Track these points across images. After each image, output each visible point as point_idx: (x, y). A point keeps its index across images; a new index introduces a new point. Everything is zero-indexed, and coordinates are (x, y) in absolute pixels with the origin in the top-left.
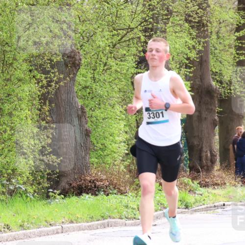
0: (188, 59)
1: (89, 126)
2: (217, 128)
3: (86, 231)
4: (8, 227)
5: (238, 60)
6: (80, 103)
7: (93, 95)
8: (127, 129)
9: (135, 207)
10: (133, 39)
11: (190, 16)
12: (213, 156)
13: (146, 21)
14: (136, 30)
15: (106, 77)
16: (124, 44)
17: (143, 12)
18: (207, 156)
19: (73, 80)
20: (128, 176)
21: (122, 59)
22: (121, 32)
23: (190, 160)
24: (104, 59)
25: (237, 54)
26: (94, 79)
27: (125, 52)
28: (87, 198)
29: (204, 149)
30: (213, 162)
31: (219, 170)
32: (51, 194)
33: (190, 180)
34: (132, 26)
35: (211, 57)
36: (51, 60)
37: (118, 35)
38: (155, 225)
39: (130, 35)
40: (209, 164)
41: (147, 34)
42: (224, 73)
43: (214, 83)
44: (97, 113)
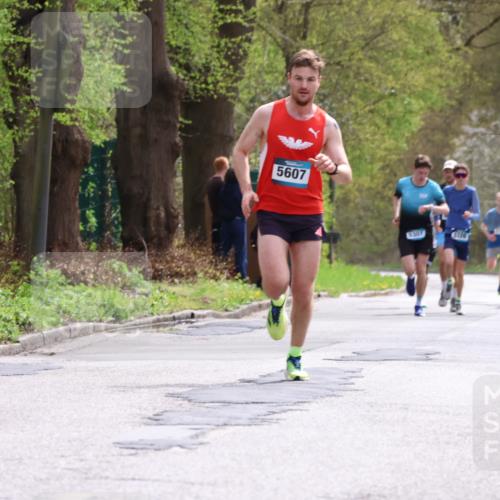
2: (179, 160)
5: (221, 23)
9: (11, 317)
12: (171, 217)
18: (158, 216)
23: (123, 224)
25: (221, 11)
29: (154, 203)
30: (171, 229)
31: (183, 246)
35: (167, 15)
38: (52, 354)
40: (163, 233)
42: (194, 49)
43: (173, 69)
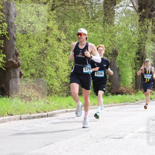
0: (152, 53)
1: (120, 73)
3: (119, 106)
4: (95, 104)
6: (118, 66)
7: (122, 64)
8: (132, 74)
10: (135, 46)
11: (153, 39)
13: (139, 41)
14: (136, 43)
15: (126, 58)
16: (132, 48)
17: (138, 38)
19: (116, 59)
20: (132, 89)
21: (131, 52)
22: (131, 44)
24: (125, 53)
26: (122, 59)
27: (132, 50)
28: (119, 96)
32: (108, 94)
33: (152, 91)
34: (135, 42)
36: (109, 53)
37: (130, 45)
39: (134, 45)
41: (139, 45)
44: (123, 69)
